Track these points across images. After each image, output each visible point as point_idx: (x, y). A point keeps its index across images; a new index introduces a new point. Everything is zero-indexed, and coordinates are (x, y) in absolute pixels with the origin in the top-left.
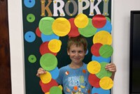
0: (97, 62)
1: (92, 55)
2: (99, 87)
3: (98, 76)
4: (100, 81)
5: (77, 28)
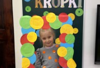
0: (64, 48)
2: (67, 67)
3: (65, 58)
4: (68, 62)
5: (48, 23)
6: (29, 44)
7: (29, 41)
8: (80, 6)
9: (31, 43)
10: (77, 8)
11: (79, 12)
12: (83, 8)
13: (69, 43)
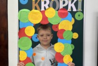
0: (61, 44)
1: (58, 38)
2: (63, 62)
3: (62, 54)
4: (64, 58)
5: (47, 18)
6: (26, 38)
7: (27, 35)
8: (80, 9)
9: (29, 37)
10: (77, 12)
11: (79, 16)
12: (83, 12)
13: (66, 39)
